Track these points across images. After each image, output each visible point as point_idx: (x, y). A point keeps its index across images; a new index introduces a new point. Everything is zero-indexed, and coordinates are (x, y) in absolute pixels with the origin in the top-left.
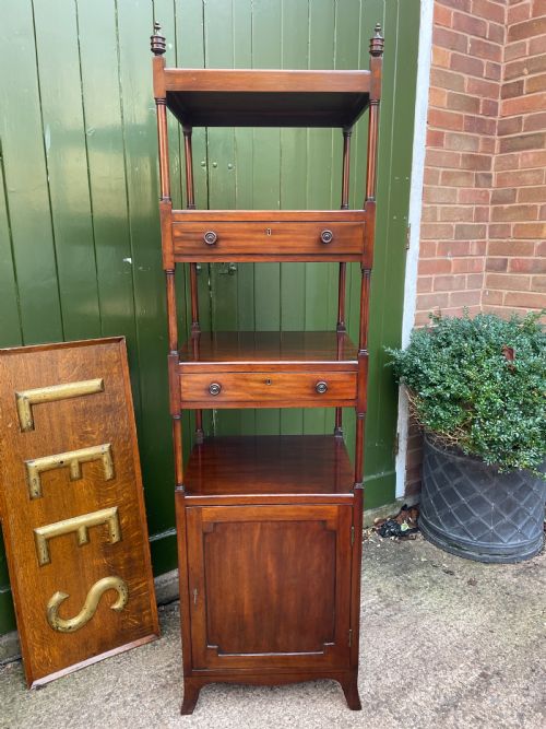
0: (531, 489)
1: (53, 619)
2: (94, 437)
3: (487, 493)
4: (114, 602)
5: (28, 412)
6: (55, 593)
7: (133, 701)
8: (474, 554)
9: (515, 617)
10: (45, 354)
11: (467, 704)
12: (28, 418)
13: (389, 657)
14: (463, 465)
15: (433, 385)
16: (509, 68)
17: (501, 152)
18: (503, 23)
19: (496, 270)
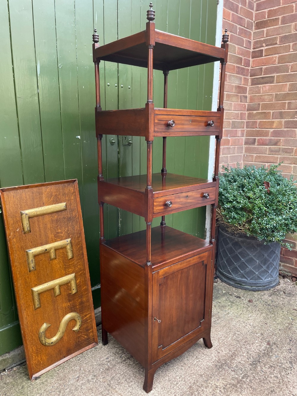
0: (275, 253)
1: (43, 339)
2: (62, 235)
3: (254, 256)
4: (74, 327)
5: (28, 222)
6: (44, 323)
7: (93, 379)
8: (248, 287)
9: (275, 316)
10: (35, 189)
11: (265, 359)
12: (28, 225)
13: (220, 341)
14: (243, 242)
15: (231, 202)
16: (256, 43)
17: (252, 85)
18: (253, 20)
19: (250, 144)
